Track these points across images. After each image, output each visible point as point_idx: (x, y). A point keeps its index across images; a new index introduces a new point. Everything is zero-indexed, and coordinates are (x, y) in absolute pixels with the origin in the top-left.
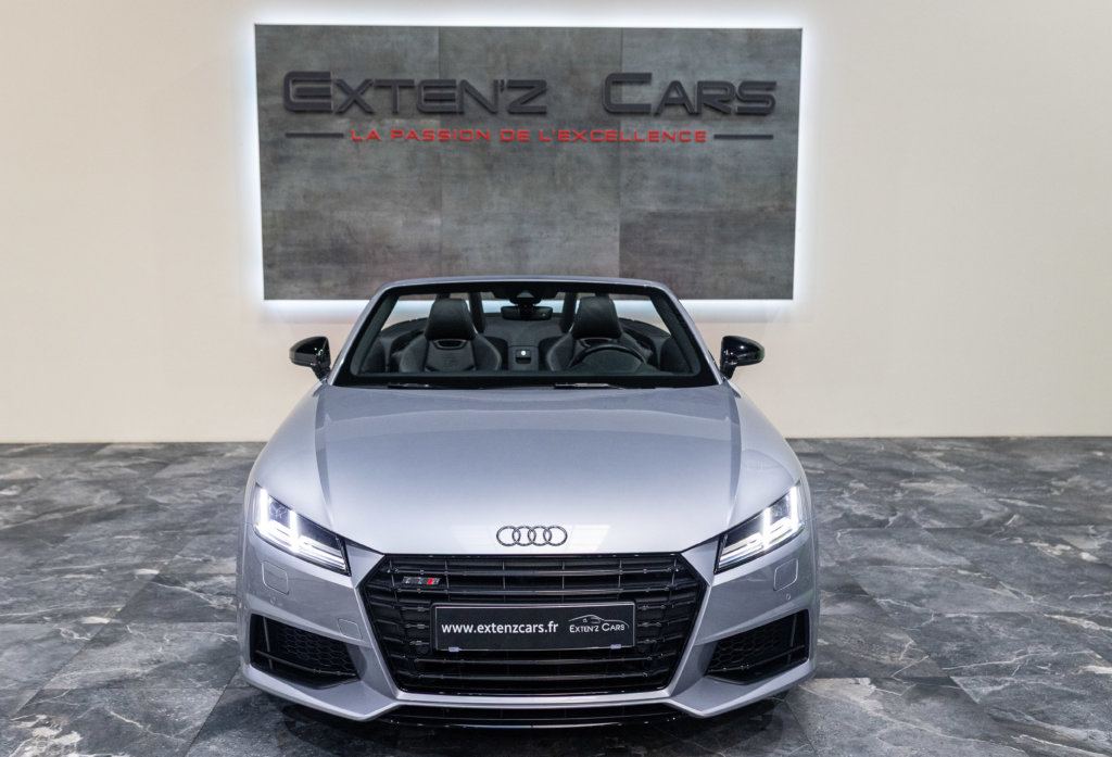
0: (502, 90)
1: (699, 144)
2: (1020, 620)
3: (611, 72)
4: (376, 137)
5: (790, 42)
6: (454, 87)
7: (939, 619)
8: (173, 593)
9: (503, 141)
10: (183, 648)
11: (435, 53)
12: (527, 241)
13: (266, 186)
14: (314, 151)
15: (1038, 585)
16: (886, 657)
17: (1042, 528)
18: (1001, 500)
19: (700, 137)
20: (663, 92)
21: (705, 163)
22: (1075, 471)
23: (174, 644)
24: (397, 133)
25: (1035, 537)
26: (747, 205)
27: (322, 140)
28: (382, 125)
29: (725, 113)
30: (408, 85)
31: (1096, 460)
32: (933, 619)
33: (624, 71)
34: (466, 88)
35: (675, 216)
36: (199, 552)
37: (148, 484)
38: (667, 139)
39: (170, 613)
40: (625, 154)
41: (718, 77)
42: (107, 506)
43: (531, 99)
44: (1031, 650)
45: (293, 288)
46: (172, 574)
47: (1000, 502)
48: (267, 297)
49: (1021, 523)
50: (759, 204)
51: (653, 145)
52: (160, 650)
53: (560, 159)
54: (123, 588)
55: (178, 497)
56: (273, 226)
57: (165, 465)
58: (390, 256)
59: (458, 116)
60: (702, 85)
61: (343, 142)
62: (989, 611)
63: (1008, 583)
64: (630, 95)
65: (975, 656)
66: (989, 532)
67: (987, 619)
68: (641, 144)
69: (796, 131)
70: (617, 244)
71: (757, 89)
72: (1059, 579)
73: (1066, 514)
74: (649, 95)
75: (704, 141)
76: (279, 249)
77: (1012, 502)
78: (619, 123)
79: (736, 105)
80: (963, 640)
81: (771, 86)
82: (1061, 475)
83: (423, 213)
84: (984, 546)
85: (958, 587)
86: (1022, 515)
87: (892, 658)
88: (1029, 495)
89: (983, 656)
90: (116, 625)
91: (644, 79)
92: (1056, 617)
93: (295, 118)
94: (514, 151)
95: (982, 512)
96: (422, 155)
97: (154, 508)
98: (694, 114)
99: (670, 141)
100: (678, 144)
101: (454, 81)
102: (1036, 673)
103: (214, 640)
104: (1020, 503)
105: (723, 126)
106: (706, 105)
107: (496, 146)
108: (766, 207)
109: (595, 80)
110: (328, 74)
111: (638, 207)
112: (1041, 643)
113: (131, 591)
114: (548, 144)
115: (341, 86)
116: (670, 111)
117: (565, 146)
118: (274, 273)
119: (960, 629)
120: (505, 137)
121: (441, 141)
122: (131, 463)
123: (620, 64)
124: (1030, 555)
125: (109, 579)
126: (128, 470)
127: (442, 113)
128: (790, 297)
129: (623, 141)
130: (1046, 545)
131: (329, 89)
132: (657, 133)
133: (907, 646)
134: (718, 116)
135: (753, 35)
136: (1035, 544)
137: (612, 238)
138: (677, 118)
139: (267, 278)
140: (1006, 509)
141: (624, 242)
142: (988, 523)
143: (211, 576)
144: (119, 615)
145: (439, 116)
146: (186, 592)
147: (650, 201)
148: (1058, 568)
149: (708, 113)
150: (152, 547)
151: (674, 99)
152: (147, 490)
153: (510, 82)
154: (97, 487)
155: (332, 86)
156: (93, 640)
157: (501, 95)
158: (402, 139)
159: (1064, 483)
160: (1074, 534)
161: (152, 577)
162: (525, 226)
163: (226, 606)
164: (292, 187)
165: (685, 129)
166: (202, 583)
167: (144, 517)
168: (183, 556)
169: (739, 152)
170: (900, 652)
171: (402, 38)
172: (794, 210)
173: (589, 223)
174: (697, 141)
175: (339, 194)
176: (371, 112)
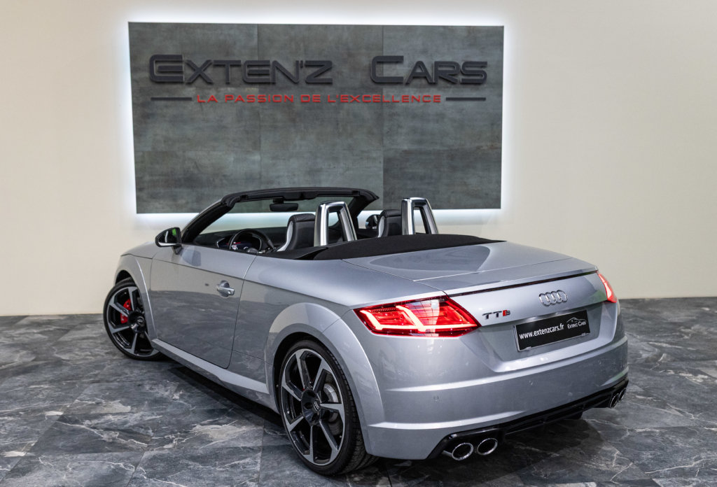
0: (302, 67)
1: (436, 104)
2: (688, 432)
3: (375, 56)
4: (214, 100)
5: (495, 35)
6: (268, 66)
7: (632, 433)
8: (74, 430)
9: (303, 102)
10: (82, 474)
11: (255, 41)
12: (320, 170)
13: (138, 134)
14: (172, 110)
15: (693, 405)
16: (603, 465)
17: (684, 363)
18: (651, 343)
19: (437, 100)
20: (411, 69)
21: (440, 117)
22: (694, 322)
23: (75, 472)
24: (229, 97)
25: (682, 370)
26: (469, 145)
27: (177, 102)
28: (219, 92)
29: (453, 83)
30: (236, 64)
31: (705, 313)
32: (628, 434)
33: (385, 55)
34: (277, 66)
35: (421, 153)
36: (92, 397)
37: (53, 345)
38: (414, 101)
39: (73, 446)
40: (386, 111)
41: (448, 59)
42: (25, 363)
43: (321, 74)
44: (703, 455)
45: (157, 204)
46: (72, 414)
47: (651, 345)
48: (139, 211)
49: (669, 360)
50: (477, 144)
51: (404, 104)
52: (64, 477)
53: (342, 114)
54: (35, 427)
55: (77, 355)
56: (142, 162)
57: (67, 331)
58: (225, 181)
59: (271, 86)
60: (437, 64)
61: (192, 103)
62: (665, 426)
63: (673, 404)
64: (389, 71)
65: (666, 462)
66: (650, 367)
67: (666, 433)
68: (397, 104)
69: (501, 95)
70: (382, 173)
71: (475, 67)
72: (707, 400)
73: (697, 352)
74: (402, 71)
75: (439, 102)
76: (147, 178)
77: (659, 344)
78: (382, 90)
79: (460, 78)
80: (654, 450)
81: (484, 64)
82: (687, 325)
83: (248, 152)
84: (649, 377)
85: (639, 409)
86: (668, 353)
87: (607, 465)
88: (669, 339)
89: (670, 461)
90: (31, 457)
91: (398, 60)
92: (713, 429)
93: (158, 87)
94: (310, 109)
95: (641, 352)
96: (246, 113)
97: (59, 363)
98: (432, 84)
99: (417, 102)
100: (422, 104)
101: (269, 61)
102: (712, 474)
103: (105, 467)
104: (664, 345)
105: (452, 92)
106: (441, 78)
107: (298, 106)
108: (481, 147)
109: (365, 61)
110: (181, 57)
111: (395, 147)
112: (708, 450)
113: (41, 429)
114: (333, 104)
115: (190, 65)
116: (416, 82)
117: (346, 106)
118: (144, 195)
119: (649, 441)
120: (304, 100)
121: (260, 102)
122: (41, 330)
123: (382, 49)
124: (681, 383)
125: (25, 420)
126: (40, 336)
127: (260, 83)
128: (499, 207)
129: (385, 102)
130: (691, 375)
131: (181, 67)
132: (408, 96)
133: (615, 455)
134: (449, 85)
135: (471, 30)
136: (683, 374)
137: (378, 167)
138: (420, 87)
139: (138, 198)
140: (657, 350)
141: (386, 171)
142: (647, 360)
143: (102, 415)
144: (32, 449)
145: (258, 86)
146: (84, 428)
147: (403, 143)
148: (704, 392)
149: (441, 83)
150: (57, 394)
151: (419, 73)
152: (54, 350)
153: (307, 62)
154: (18, 349)
155: (183, 65)
156: (12, 471)
157: (301, 71)
158: (232, 101)
159: (689, 330)
160: (707, 366)
161: (58, 417)
162: (319, 160)
163: (114, 439)
164: (156, 135)
165: (427, 94)
166: (95, 421)
167: (51, 371)
168: (81, 400)
169: (463, 110)
170: (612, 460)
171: (232, 32)
172: (501, 148)
173: (362, 158)
174: (435, 102)
175: (189, 139)
176: (210, 83)
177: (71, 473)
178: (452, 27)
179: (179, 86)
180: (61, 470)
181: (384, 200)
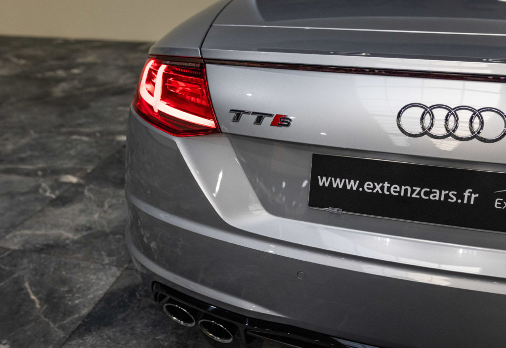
177: (105, 212)
180: (98, 206)
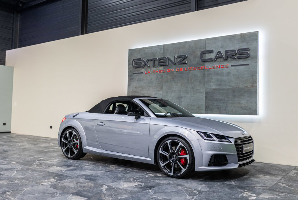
1: (227, 68)
4: (150, 73)
5: (254, 36)
6: (165, 59)
11: (163, 51)
12: (181, 97)
13: (129, 85)
14: (138, 77)
21: (229, 74)
24: (154, 71)
26: (241, 85)
27: (139, 74)
28: (151, 70)
29: (234, 59)
30: (156, 60)
35: (220, 89)
40: (206, 73)
41: (232, 49)
50: (245, 85)
51: (214, 69)
53: (190, 75)
59: (167, 66)
61: (143, 74)
64: (208, 56)
68: (210, 69)
70: (204, 98)
74: (213, 56)
75: (228, 67)
78: (205, 64)
79: (237, 56)
83: (159, 91)
91: (211, 52)
93: (135, 69)
94: (179, 74)
96: (159, 76)
98: (226, 60)
99: (219, 68)
100: (221, 69)
105: (234, 62)
107: (175, 72)
108: (248, 86)
109: (199, 53)
111: (210, 87)
114: (187, 71)
116: (219, 60)
117: (191, 72)
120: (177, 70)
121: (163, 72)
123: (205, 48)
127: (163, 65)
128: (256, 114)
129: (206, 69)
132: (215, 66)
134: (232, 60)
135: (242, 36)
137: (203, 96)
138: (221, 61)
141: (206, 97)
145: (163, 67)
147: (213, 86)
149: (229, 59)
158: (155, 73)
162: (181, 93)
164: (133, 85)
165: (223, 64)
169: (239, 70)
171: (156, 49)
172: (257, 86)
173: (197, 92)
174: (226, 67)
175: (142, 87)
176: (149, 67)
178: (234, 35)
179: (140, 69)
181: (205, 110)
